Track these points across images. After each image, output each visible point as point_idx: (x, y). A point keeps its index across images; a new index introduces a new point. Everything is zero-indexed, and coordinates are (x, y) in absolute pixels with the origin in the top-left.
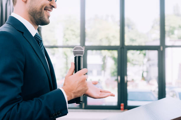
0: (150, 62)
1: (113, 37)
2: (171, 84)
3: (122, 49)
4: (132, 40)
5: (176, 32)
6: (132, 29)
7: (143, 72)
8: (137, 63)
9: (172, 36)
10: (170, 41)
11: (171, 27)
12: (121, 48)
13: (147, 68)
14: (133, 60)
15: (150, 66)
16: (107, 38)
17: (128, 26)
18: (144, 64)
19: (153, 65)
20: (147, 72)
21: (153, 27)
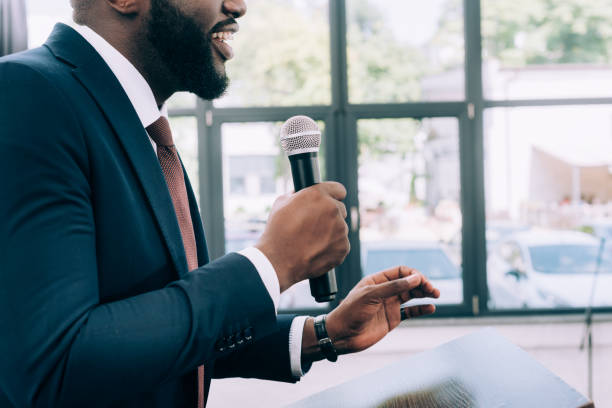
0: (437, 145)
1: (311, 61)
2: (504, 215)
3: (341, 117)
4: (376, 71)
5: (520, 39)
6: (375, 32)
7: (415, 177)
8: (391, 147)
9: (508, 54)
10: (502, 70)
11: (501, 22)
12: (336, 114)
13: (427, 165)
14: (377, 139)
15: (436, 156)
16: (291, 65)
17: (361, 22)
18: (415, 151)
19: (446, 152)
20: (429, 176)
21: (442, 24)
